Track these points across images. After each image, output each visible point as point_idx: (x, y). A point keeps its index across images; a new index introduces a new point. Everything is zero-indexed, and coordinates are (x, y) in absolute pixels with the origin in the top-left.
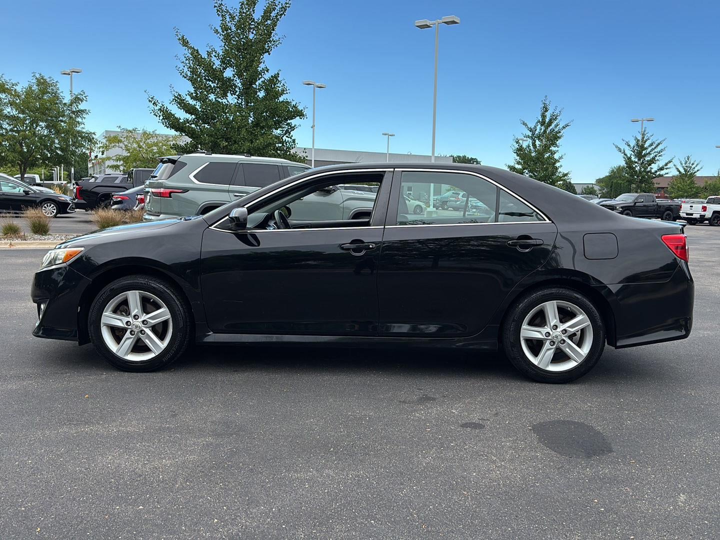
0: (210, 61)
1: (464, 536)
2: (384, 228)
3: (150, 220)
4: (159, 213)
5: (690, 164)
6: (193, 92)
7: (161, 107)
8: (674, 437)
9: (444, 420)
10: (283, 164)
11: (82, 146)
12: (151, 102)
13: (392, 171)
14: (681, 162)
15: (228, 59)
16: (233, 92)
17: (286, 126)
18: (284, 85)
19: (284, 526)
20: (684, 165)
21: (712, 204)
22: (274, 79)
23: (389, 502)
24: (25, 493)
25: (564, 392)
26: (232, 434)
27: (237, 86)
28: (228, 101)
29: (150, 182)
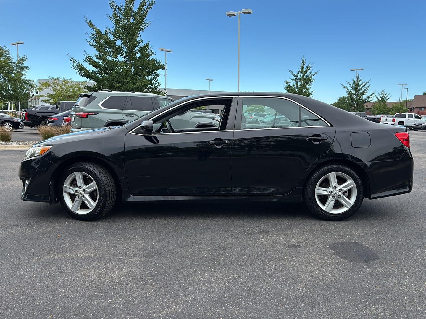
0: (107, 36)
1: (307, 310)
2: (234, 131)
3: (75, 131)
4: (80, 127)
5: (384, 95)
6: (98, 54)
7: (78, 64)
8: (411, 249)
9: (276, 244)
10: (154, 97)
11: (25, 88)
12: (72, 61)
13: (237, 97)
14: (379, 94)
15: (118, 34)
16: (122, 54)
17: (154, 75)
18: (151, 50)
19: (199, 308)
20: (381, 95)
21: (398, 117)
22: (146, 46)
23: (258, 292)
24: (36, 294)
25: (342, 225)
26: (154, 256)
27: (124, 51)
28: (118, 60)
29: (74, 109)
